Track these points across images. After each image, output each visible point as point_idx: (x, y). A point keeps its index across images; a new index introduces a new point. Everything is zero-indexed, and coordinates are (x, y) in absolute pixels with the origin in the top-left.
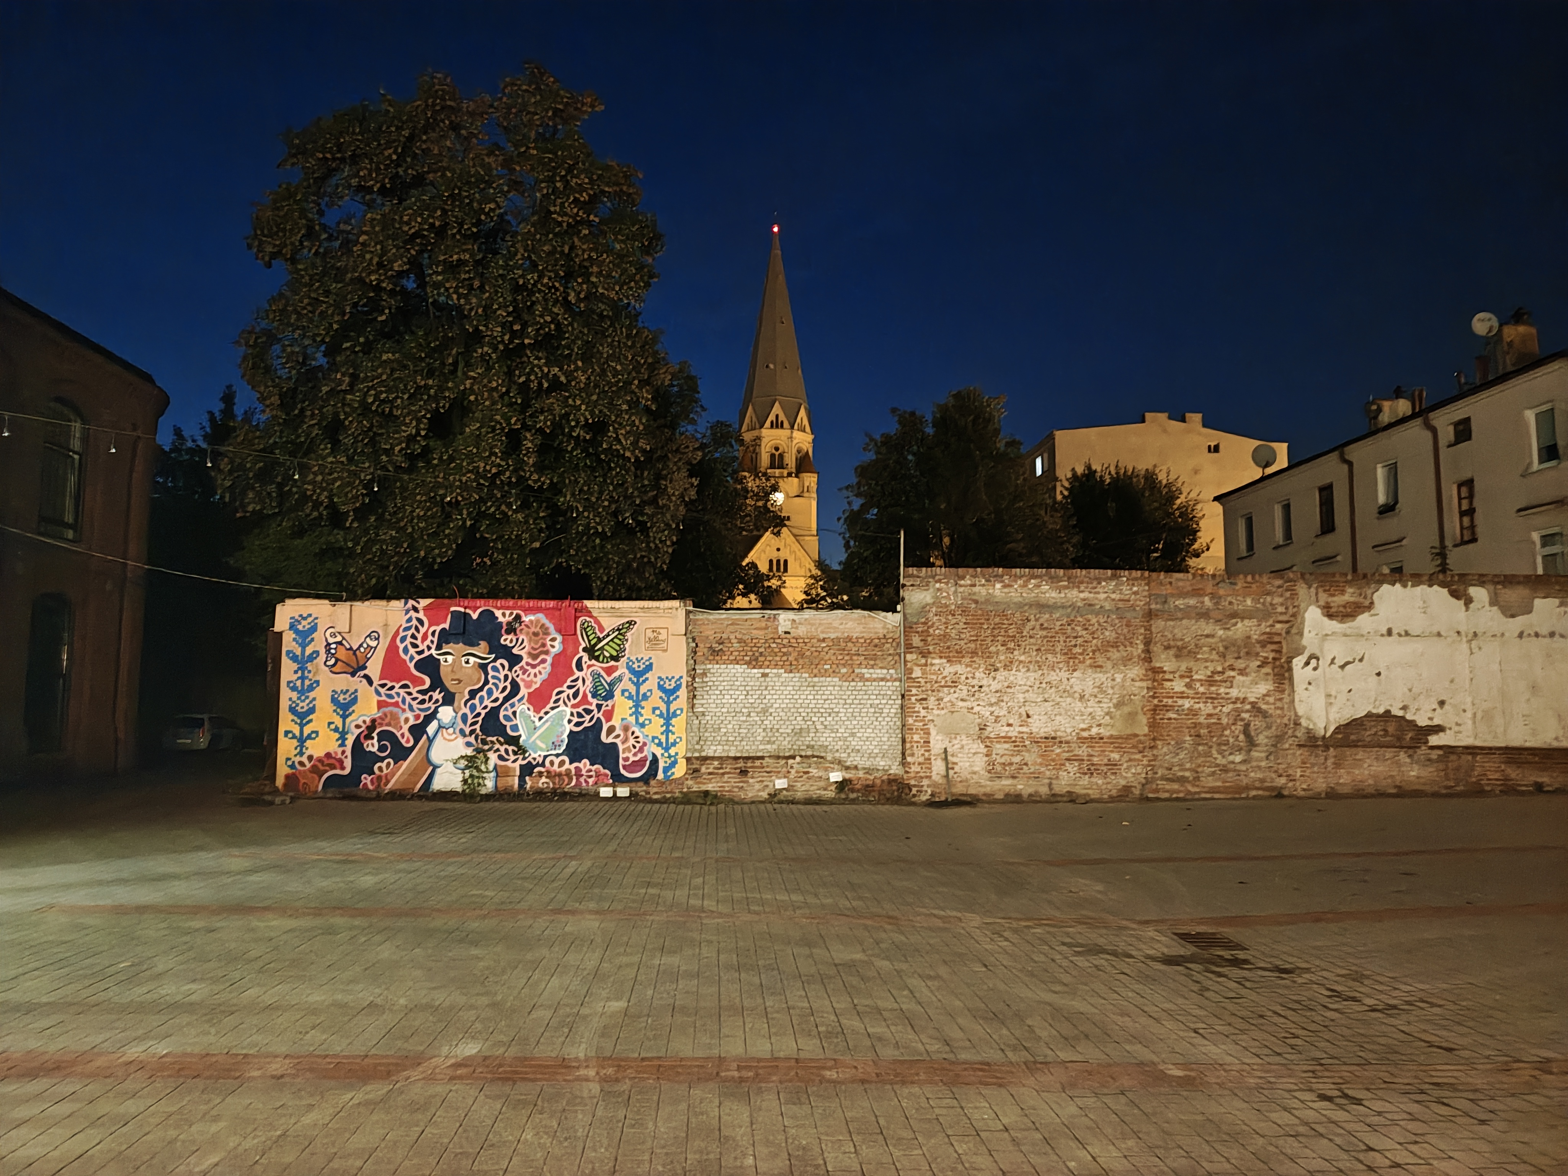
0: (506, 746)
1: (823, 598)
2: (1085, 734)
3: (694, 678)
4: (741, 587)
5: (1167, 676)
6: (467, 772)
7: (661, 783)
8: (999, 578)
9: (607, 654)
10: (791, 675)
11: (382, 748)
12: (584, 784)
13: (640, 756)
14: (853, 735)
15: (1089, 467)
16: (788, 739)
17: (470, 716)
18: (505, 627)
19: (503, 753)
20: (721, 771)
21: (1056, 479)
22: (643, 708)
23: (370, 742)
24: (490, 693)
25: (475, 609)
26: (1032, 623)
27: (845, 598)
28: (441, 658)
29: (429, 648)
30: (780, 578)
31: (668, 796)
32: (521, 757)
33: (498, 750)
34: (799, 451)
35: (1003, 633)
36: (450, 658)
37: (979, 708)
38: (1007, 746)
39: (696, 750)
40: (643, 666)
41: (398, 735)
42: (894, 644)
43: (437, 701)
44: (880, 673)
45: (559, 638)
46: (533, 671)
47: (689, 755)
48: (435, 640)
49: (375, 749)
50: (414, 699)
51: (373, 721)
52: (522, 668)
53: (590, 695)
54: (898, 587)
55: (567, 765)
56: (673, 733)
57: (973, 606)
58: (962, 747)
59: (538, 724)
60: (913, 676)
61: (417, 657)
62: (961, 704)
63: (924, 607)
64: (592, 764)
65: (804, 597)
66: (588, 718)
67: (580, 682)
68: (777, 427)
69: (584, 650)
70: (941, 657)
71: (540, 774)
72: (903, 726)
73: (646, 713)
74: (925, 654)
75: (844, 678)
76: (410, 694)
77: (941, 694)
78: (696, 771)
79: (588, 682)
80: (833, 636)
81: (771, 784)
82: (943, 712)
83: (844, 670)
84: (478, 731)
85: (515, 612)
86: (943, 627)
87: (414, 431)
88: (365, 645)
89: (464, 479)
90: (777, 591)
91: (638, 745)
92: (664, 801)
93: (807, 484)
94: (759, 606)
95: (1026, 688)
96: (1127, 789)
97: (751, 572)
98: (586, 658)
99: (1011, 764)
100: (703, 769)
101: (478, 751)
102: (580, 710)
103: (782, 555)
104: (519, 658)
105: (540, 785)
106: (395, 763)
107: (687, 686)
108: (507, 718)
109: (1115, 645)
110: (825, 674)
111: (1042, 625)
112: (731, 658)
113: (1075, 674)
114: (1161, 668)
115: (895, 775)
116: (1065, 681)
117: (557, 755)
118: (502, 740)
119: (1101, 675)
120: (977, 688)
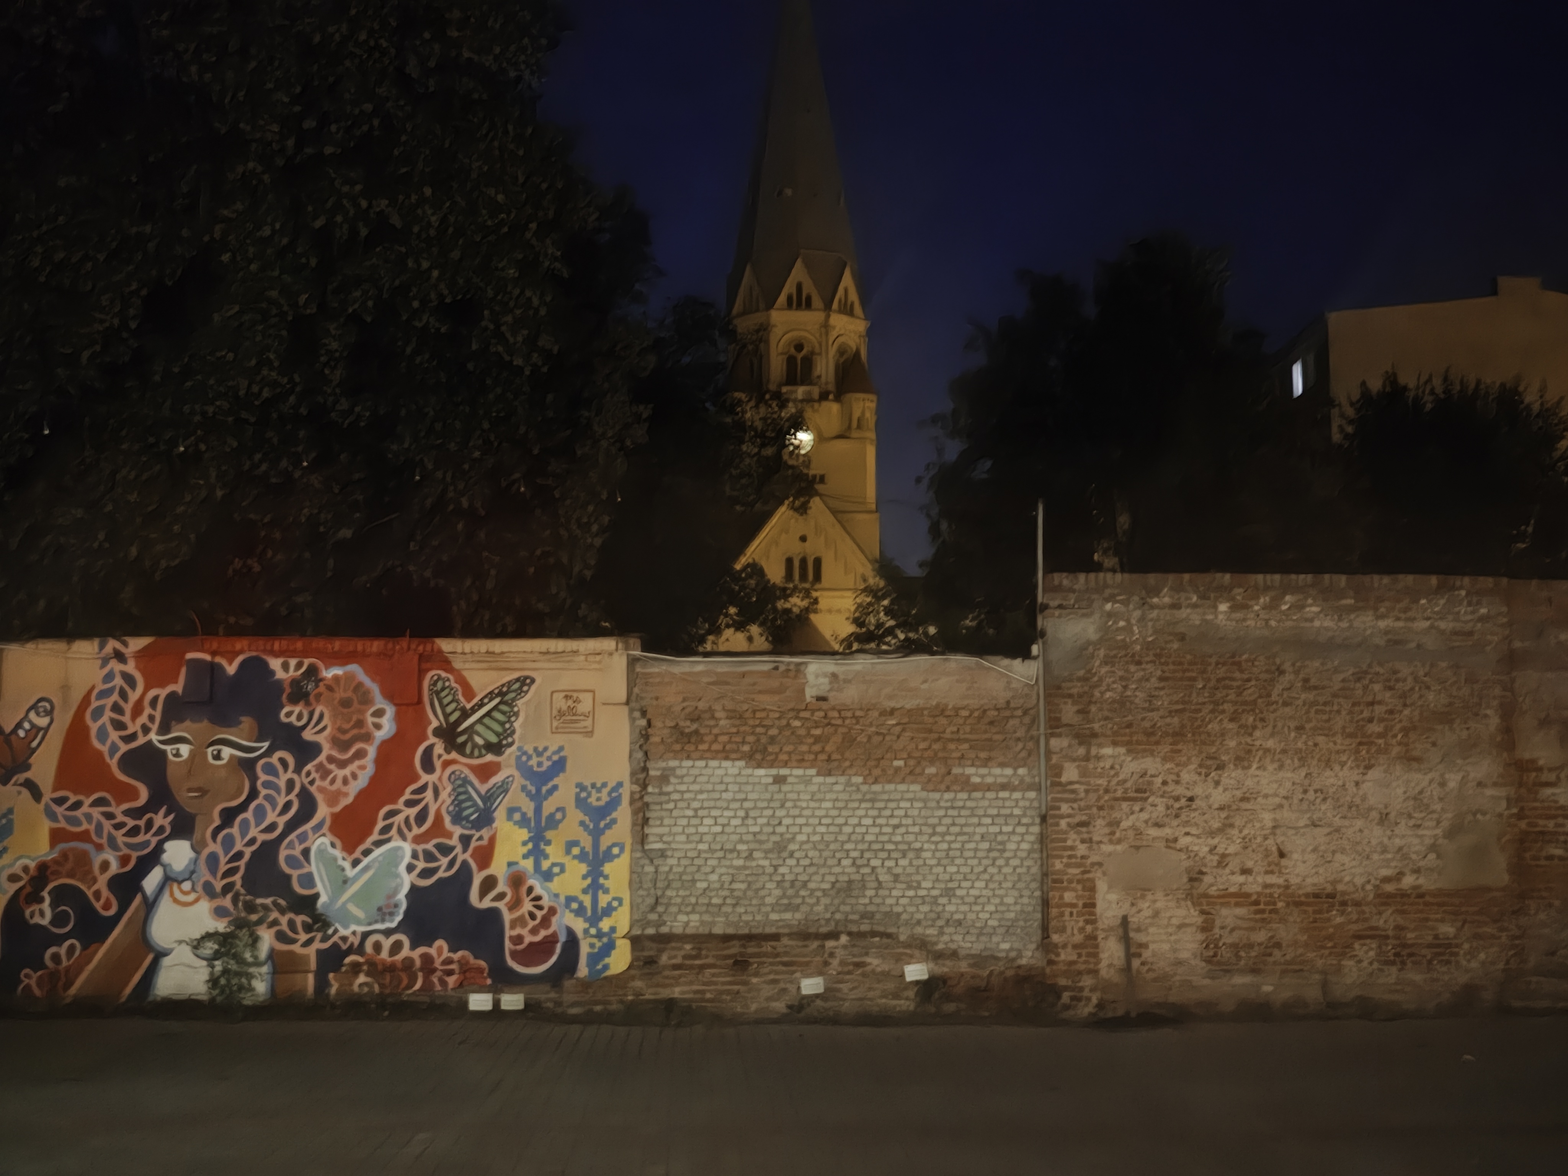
0: (291, 915)
1: (890, 631)
2: (1389, 888)
3: (644, 786)
4: (732, 610)
5: (1546, 777)
6: (219, 965)
7: (585, 985)
8: (1224, 592)
9: (479, 741)
10: (830, 780)
11: (59, 919)
12: (438, 987)
13: (543, 933)
14: (949, 893)
15: (1391, 379)
16: (825, 901)
17: (223, 860)
18: (288, 690)
19: (284, 927)
20: (698, 962)
21: (1331, 403)
22: (548, 843)
23: (35, 907)
24: (260, 813)
25: (231, 657)
26: (1288, 677)
27: (932, 630)
28: (168, 748)
29: (146, 730)
30: (807, 594)
31: (598, 1008)
32: (319, 935)
33: (275, 923)
34: (842, 351)
35: (1232, 697)
36: (185, 750)
37: (1188, 839)
38: (1241, 911)
39: (649, 923)
40: (547, 764)
41: (90, 894)
42: (1027, 720)
43: (161, 829)
44: (1000, 774)
45: (390, 711)
46: (341, 773)
47: (637, 932)
48: (158, 715)
49: (45, 921)
50: (118, 826)
51: (43, 867)
52: (320, 767)
53: (447, 820)
54: (1033, 610)
55: (406, 952)
56: (606, 891)
57: (1175, 646)
58: (1156, 914)
59: (350, 873)
60: (1064, 779)
61: (124, 748)
62: (1153, 832)
63: (1084, 648)
64: (453, 949)
65: (851, 629)
66: (444, 861)
67: (429, 794)
68: (799, 306)
69: (437, 732)
70: (1115, 744)
71: (356, 968)
72: (1045, 875)
73: (554, 853)
74: (1085, 737)
75: (930, 785)
76: (110, 816)
77: (1116, 815)
78: (651, 962)
79: (444, 795)
80: (910, 704)
81: (792, 988)
82: (1119, 848)
83: (931, 770)
84: (238, 886)
85: (307, 662)
86: (1118, 686)
87: (116, 322)
88: (27, 725)
89: (211, 410)
90: (802, 619)
91: (539, 914)
92: (588, 1019)
93: (856, 414)
94: (766, 646)
95: (1277, 800)
96: (1470, 991)
97: (753, 582)
98: (439, 749)
99: (1250, 946)
100: (664, 959)
101: (240, 924)
102: (430, 846)
103: (812, 548)
104: (313, 750)
105: (356, 988)
106: (85, 948)
107: (632, 802)
108: (291, 860)
109: (1445, 717)
110: (897, 776)
111: (1306, 680)
112: (715, 747)
113: (1373, 774)
114: (1533, 761)
115: (1031, 968)
116: (1351, 787)
117: (388, 933)
118: (282, 902)
119: (1419, 776)
120: (1183, 802)
